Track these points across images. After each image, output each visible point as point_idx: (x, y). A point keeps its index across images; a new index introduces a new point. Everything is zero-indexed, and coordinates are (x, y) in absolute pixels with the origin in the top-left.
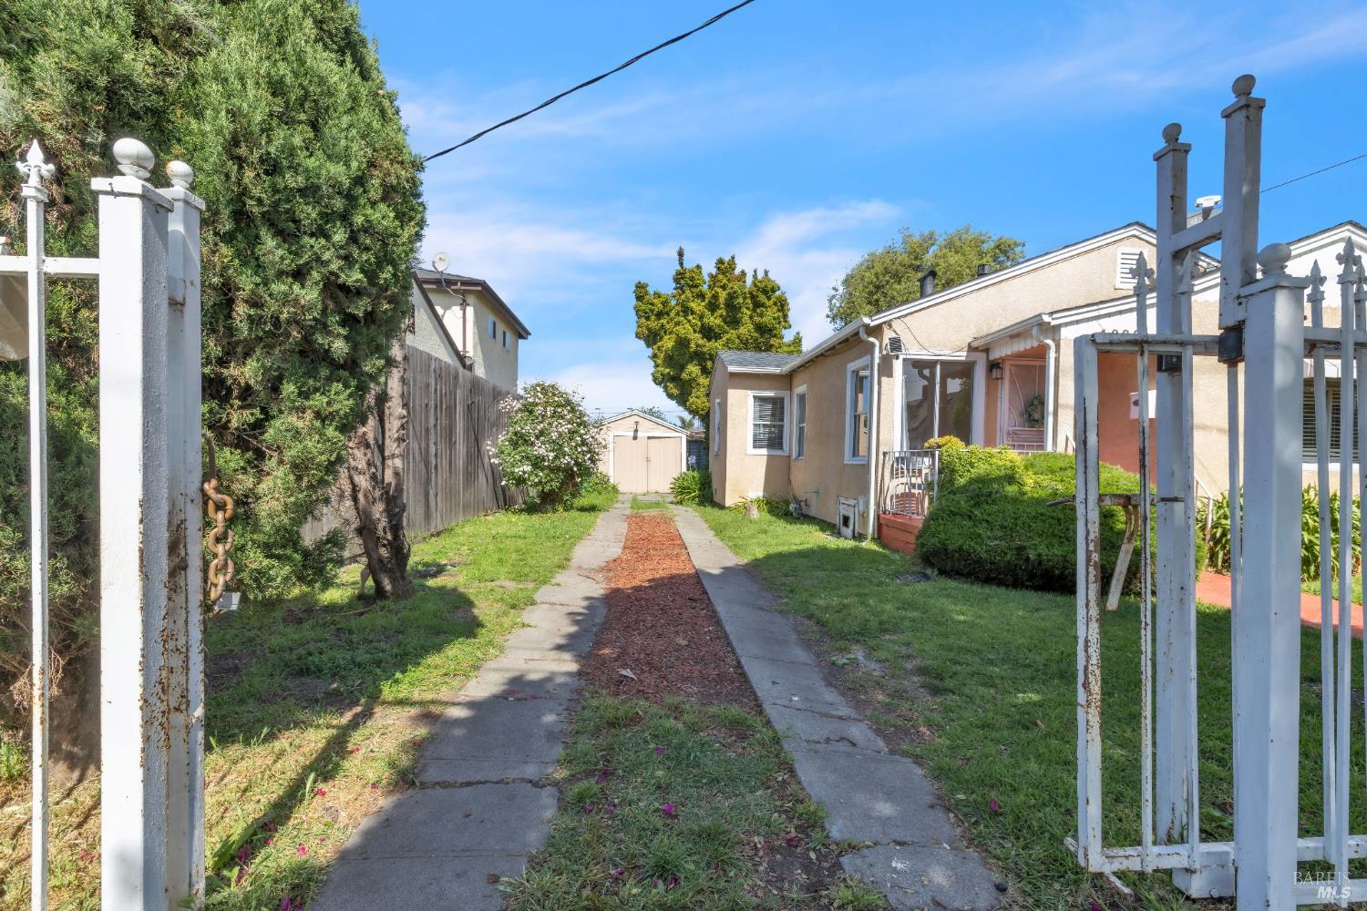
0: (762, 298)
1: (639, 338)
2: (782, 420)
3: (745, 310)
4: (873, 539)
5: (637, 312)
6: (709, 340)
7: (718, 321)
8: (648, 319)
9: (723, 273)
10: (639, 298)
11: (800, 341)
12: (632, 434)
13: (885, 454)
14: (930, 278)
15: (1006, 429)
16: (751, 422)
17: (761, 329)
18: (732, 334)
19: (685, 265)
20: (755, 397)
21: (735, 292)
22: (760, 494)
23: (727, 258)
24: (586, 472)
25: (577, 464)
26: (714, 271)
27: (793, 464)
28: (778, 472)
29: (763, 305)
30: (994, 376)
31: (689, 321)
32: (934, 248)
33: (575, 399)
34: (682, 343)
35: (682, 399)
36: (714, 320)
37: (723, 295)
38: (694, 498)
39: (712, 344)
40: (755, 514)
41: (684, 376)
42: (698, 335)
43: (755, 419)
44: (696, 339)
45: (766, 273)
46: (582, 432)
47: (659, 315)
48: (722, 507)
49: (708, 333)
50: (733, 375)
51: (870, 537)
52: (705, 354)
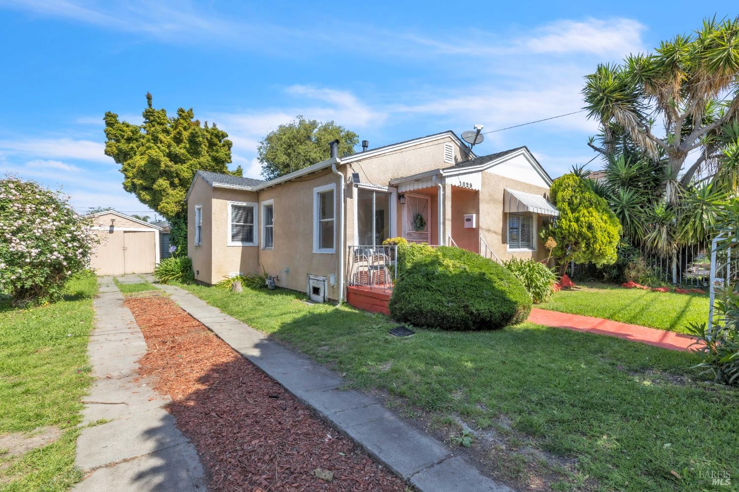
0: (215, 140)
1: (109, 155)
2: (252, 222)
3: (204, 147)
4: (343, 303)
5: (107, 135)
6: (176, 163)
7: (183, 151)
8: (118, 141)
9: (184, 119)
10: (109, 124)
11: (241, 172)
12: (108, 229)
13: (350, 247)
14: (336, 144)
15: (407, 231)
16: (230, 223)
17: (216, 160)
18: (194, 161)
19: (153, 107)
20: (233, 206)
21: (196, 133)
22: (238, 273)
23: (186, 109)
24: (75, 264)
25: (67, 258)
26: (176, 116)
27: (261, 252)
28: (250, 258)
29: (216, 145)
30: (402, 202)
31: (159, 148)
32: (316, 130)
33: (60, 198)
34: (154, 163)
35: (154, 204)
36: (180, 150)
37: (186, 134)
38: (178, 277)
39: (178, 166)
40: (240, 288)
41: (155, 186)
42: (167, 159)
43: (232, 221)
44: (165, 161)
45: (214, 125)
46: (73, 228)
47: (129, 140)
48: (209, 285)
49: (175, 158)
50: (216, 189)
51: (341, 301)
52: (172, 172)
